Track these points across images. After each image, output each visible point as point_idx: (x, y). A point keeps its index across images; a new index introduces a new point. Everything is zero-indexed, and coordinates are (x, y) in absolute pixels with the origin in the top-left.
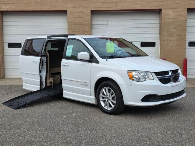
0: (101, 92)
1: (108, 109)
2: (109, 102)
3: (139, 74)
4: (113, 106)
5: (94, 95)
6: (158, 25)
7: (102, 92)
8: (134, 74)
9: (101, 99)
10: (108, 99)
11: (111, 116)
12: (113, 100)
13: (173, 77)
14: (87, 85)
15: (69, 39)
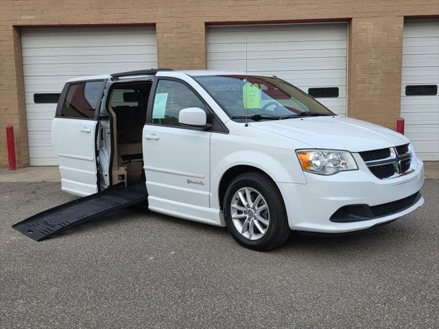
0: (234, 199)
1: (250, 237)
2: (253, 222)
3: (324, 156)
4: (263, 232)
5: (218, 207)
6: (345, 53)
7: (237, 199)
8: (311, 156)
9: (234, 215)
10: (251, 215)
11: (258, 254)
12: (264, 218)
13: (400, 162)
14: (201, 183)
15: (158, 80)
